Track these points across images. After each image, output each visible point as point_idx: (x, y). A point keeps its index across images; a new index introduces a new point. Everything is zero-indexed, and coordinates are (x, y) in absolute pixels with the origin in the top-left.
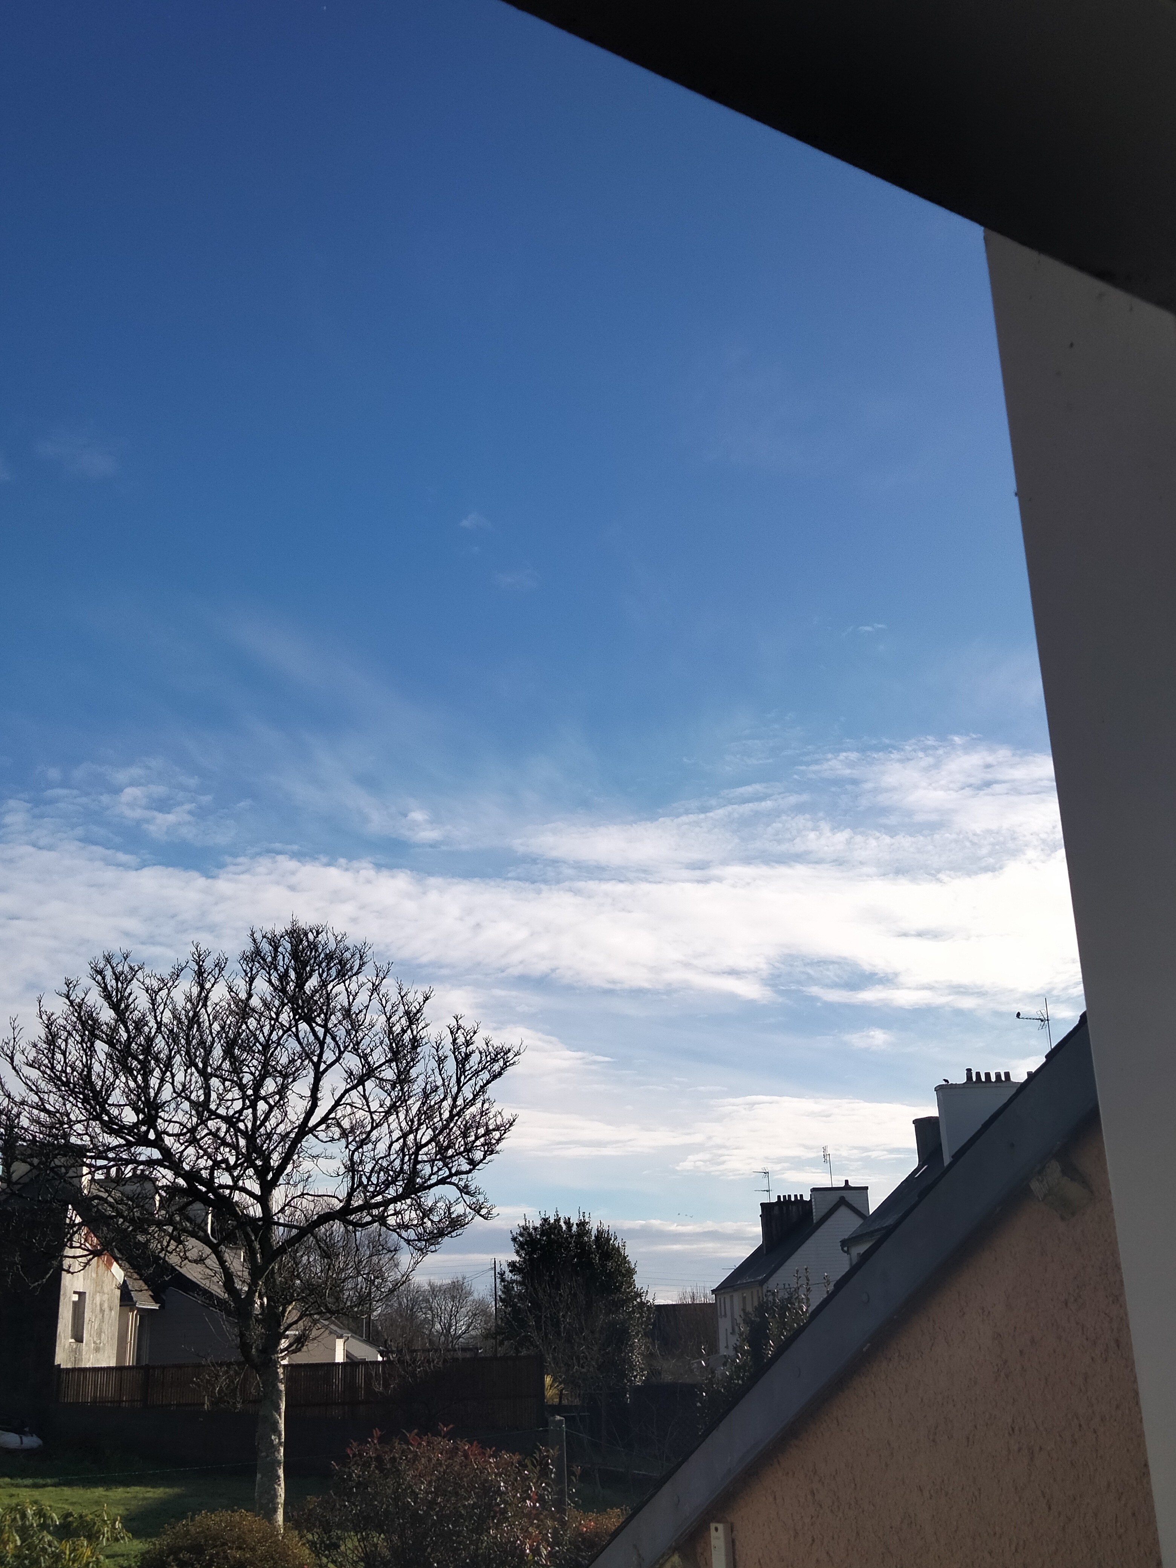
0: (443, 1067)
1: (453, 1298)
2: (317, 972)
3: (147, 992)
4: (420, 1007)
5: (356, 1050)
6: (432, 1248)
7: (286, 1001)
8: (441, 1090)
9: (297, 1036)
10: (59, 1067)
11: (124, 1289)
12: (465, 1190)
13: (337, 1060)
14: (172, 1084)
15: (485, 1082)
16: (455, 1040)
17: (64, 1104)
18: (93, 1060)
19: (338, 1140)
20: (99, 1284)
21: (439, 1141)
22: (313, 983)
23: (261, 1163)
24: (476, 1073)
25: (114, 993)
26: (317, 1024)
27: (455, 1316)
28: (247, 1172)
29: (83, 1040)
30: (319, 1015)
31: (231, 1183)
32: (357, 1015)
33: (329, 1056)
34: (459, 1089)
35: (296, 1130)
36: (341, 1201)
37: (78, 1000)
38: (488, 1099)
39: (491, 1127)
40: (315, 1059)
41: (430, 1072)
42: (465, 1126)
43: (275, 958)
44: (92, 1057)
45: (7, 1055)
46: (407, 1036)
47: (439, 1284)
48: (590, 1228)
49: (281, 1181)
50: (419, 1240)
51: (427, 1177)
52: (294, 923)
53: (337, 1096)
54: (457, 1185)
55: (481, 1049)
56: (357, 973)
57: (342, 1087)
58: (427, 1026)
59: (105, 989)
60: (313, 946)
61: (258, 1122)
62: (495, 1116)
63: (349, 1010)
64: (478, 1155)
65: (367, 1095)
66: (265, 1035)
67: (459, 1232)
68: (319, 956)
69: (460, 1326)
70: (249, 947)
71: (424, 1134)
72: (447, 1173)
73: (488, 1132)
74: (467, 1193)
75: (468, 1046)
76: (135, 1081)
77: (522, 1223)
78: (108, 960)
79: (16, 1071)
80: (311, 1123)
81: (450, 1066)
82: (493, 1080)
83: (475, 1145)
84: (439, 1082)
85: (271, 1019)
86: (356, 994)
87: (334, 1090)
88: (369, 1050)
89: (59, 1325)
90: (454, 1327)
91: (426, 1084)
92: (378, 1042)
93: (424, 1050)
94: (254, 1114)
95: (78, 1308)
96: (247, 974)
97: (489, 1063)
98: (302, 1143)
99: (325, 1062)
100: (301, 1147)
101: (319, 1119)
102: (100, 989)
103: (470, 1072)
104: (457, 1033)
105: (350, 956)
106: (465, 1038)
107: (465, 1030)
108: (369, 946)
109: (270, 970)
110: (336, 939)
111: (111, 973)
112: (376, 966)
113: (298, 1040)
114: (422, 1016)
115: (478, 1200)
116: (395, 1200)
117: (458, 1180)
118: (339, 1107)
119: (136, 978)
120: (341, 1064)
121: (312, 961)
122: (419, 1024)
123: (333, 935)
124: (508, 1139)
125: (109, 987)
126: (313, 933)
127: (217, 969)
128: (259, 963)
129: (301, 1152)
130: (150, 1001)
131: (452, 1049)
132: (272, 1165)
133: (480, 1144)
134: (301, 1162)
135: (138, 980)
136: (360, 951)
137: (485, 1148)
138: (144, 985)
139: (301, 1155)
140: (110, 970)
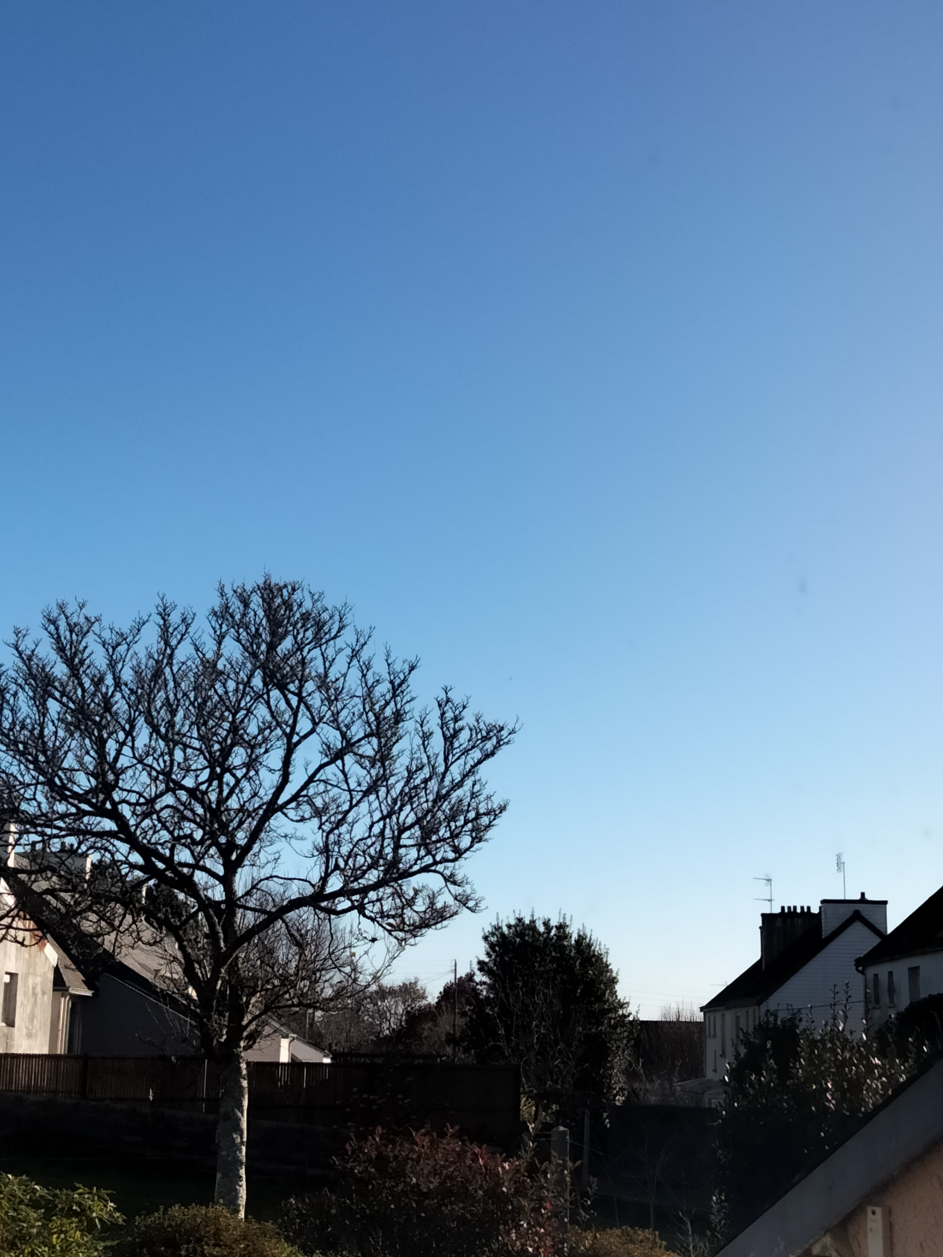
0: (428, 744)
2: (292, 633)
3: (104, 646)
4: (405, 677)
5: (333, 722)
6: (412, 941)
7: (258, 665)
8: (427, 769)
9: (268, 703)
11: (57, 973)
12: (450, 879)
13: (312, 731)
14: (133, 748)
15: (476, 761)
16: (443, 714)
18: (46, 719)
19: (310, 819)
20: (30, 965)
21: (423, 825)
22: (287, 644)
23: (225, 841)
24: (466, 752)
25: (68, 647)
26: (291, 692)
28: (210, 850)
29: (36, 697)
30: (292, 682)
31: (191, 860)
32: (334, 683)
34: (447, 769)
35: (264, 807)
36: (313, 886)
37: (28, 652)
38: (479, 780)
39: (482, 811)
40: (288, 730)
41: (416, 748)
42: (452, 810)
43: (245, 615)
44: (44, 716)
46: (388, 712)
49: (246, 862)
51: (409, 864)
52: (268, 577)
53: (311, 772)
54: (441, 874)
55: (471, 726)
56: (336, 637)
58: (412, 699)
59: (58, 639)
60: (287, 604)
62: (486, 800)
63: (325, 678)
64: (465, 841)
65: (346, 770)
67: (443, 924)
68: (293, 616)
70: (217, 603)
71: (408, 816)
72: (431, 861)
73: (478, 816)
74: (454, 883)
75: (456, 722)
77: (494, 923)
78: (62, 608)
80: (281, 800)
81: (437, 744)
82: (484, 760)
83: (464, 829)
84: (425, 760)
86: (333, 660)
87: (307, 765)
88: (347, 723)
91: (412, 760)
95: (10, 990)
96: (215, 632)
97: (479, 741)
98: (271, 821)
99: (298, 734)
100: (269, 826)
101: (290, 796)
102: (53, 640)
103: (458, 750)
104: (446, 706)
105: (328, 618)
106: (454, 713)
107: (453, 705)
108: (350, 607)
109: (239, 628)
110: (313, 598)
111: (65, 624)
112: (356, 629)
113: (269, 707)
114: (407, 687)
115: (464, 891)
116: (375, 887)
117: (443, 868)
118: (312, 785)
119: (93, 631)
120: (318, 734)
121: (285, 622)
122: (404, 697)
123: (310, 593)
124: (497, 825)
125: (62, 639)
126: (288, 590)
127: (184, 624)
128: (228, 620)
129: (270, 831)
130: (107, 657)
131: (440, 724)
132: (237, 843)
133: (468, 829)
134: (269, 841)
135: (94, 633)
136: (340, 613)
137: (472, 835)
138: (101, 639)
139: (270, 833)
140: (64, 620)
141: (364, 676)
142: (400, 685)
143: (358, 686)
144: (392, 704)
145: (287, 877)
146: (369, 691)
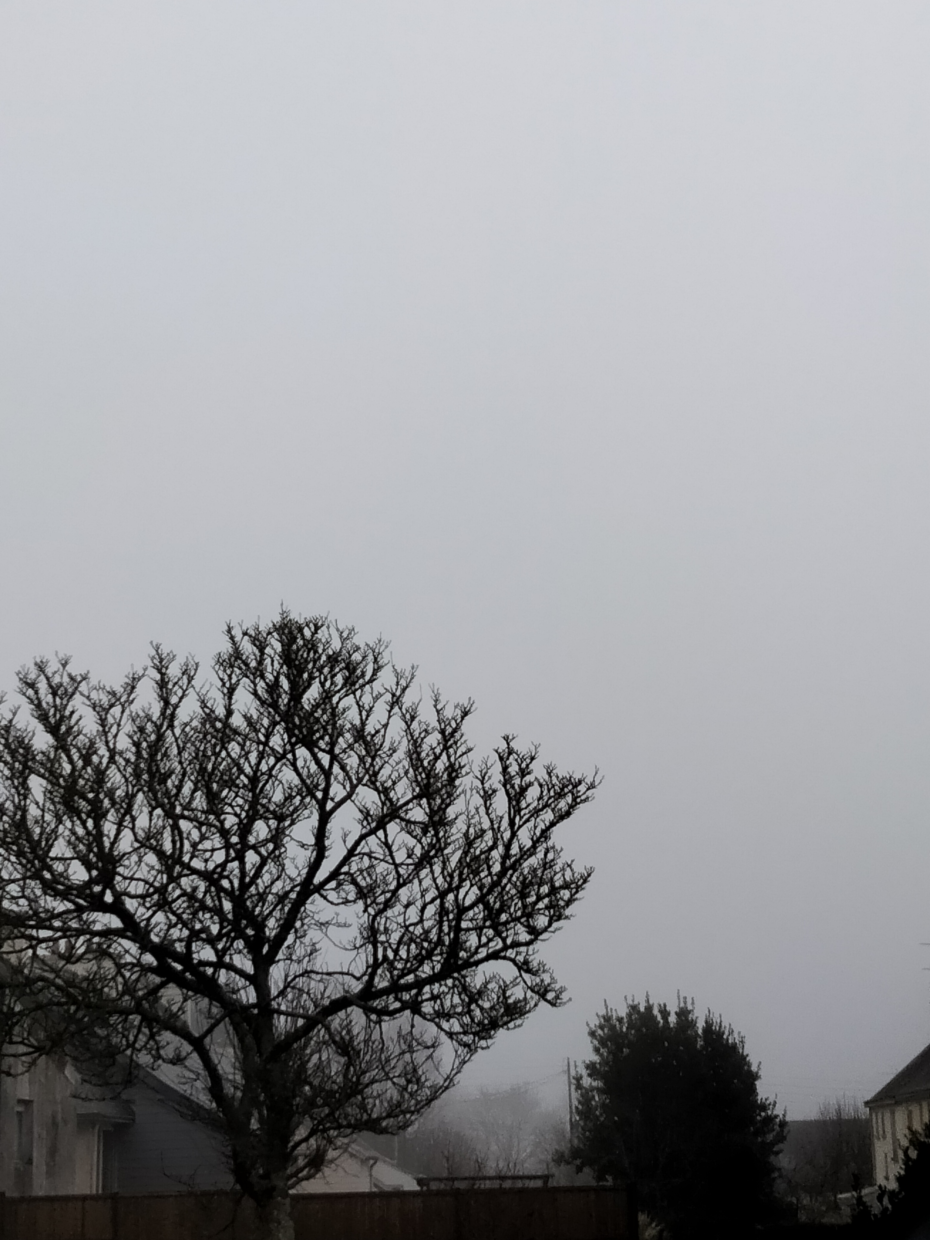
0: (490, 804)
2: (317, 680)
3: (94, 709)
4: (457, 724)
5: (373, 783)
6: (483, 1043)
7: (278, 719)
8: (489, 837)
9: (294, 764)
12: (524, 967)
13: (349, 796)
14: (133, 829)
15: (548, 824)
16: (505, 768)
18: (28, 801)
19: (355, 902)
20: (49, 1090)
21: (488, 903)
22: (313, 693)
23: (252, 933)
24: (536, 812)
25: (51, 711)
26: (321, 749)
28: (235, 944)
29: (13, 775)
30: (322, 738)
31: (213, 958)
32: (373, 736)
33: (337, 791)
34: (514, 834)
35: (298, 889)
36: (360, 981)
38: (553, 847)
39: (558, 884)
40: (319, 795)
41: (473, 811)
42: (523, 883)
43: (260, 662)
44: (25, 798)
46: (440, 766)
48: (695, 1018)
49: (280, 956)
50: (465, 1033)
51: (473, 950)
52: (284, 614)
53: (350, 844)
54: (513, 961)
55: (542, 781)
56: (371, 681)
57: (356, 831)
58: (470, 750)
59: (39, 706)
60: (311, 645)
61: (247, 880)
62: (563, 869)
63: (363, 731)
64: (541, 921)
65: (390, 842)
66: (253, 763)
67: (518, 1022)
68: (319, 658)
70: (226, 648)
71: (468, 893)
72: (500, 945)
73: (554, 891)
74: (529, 971)
75: (523, 776)
76: (84, 826)
77: (603, 1012)
78: (41, 668)
80: (317, 880)
81: (501, 803)
82: (558, 822)
83: (537, 907)
84: (486, 825)
85: (259, 742)
86: (371, 708)
87: (345, 836)
88: (390, 783)
90: (516, 1149)
91: (469, 827)
92: (402, 772)
93: (464, 782)
94: (242, 867)
95: (24, 1121)
96: (224, 684)
97: (553, 799)
98: (307, 906)
99: (332, 799)
100: (304, 911)
101: (327, 874)
102: (33, 707)
103: (527, 811)
104: (508, 759)
105: (361, 658)
106: (520, 765)
107: (518, 756)
108: (385, 644)
109: (255, 678)
110: (341, 636)
111: (46, 686)
112: (396, 670)
113: (296, 770)
114: (462, 736)
115: (542, 981)
116: (432, 980)
117: (515, 953)
118: (353, 859)
119: (80, 692)
120: (353, 801)
121: (310, 666)
122: (457, 748)
123: (338, 630)
124: (580, 899)
125: (44, 705)
126: (310, 628)
127: (185, 677)
128: (240, 668)
129: (306, 917)
130: (99, 721)
131: (502, 780)
132: (267, 933)
133: (543, 906)
134: (305, 931)
135: (82, 694)
136: (374, 652)
137: (550, 912)
138: (90, 700)
139: (306, 921)
140: (45, 681)
141: (409, 727)
142: (452, 735)
143: (402, 738)
144: (444, 757)
145: (325, 971)
146: (416, 744)
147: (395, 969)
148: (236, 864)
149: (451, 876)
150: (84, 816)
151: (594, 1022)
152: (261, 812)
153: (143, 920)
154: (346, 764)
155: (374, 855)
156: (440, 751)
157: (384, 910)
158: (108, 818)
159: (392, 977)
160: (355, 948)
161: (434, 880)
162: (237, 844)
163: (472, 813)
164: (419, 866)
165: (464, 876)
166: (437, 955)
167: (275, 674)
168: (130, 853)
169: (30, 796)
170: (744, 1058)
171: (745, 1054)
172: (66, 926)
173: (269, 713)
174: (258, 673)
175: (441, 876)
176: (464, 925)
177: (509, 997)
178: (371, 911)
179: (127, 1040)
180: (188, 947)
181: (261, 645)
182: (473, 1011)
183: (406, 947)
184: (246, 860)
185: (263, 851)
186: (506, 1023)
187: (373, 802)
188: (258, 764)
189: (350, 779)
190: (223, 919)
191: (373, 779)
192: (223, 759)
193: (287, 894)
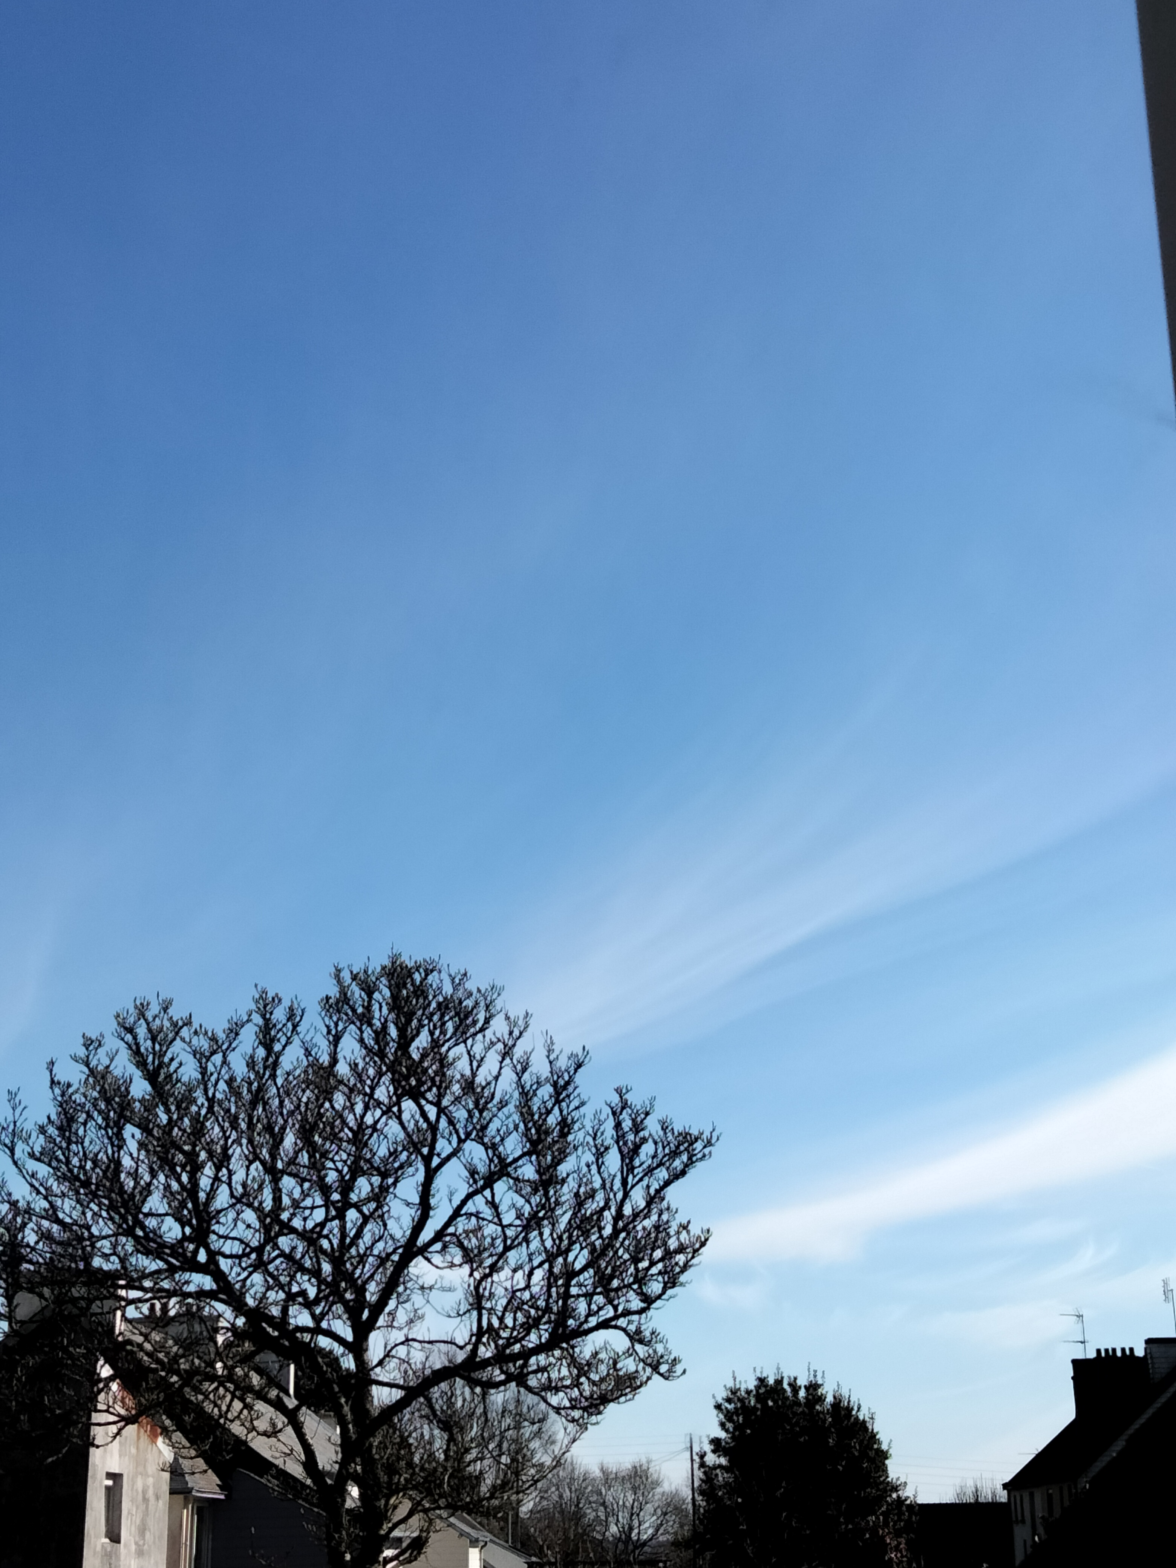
0: (603, 1162)
1: (635, 1489)
2: (426, 1028)
3: (195, 1056)
4: (570, 1077)
5: (481, 1138)
6: (594, 1419)
7: (384, 1069)
8: (600, 1197)
9: (399, 1118)
10: (75, 1161)
11: (175, 1471)
12: (636, 1337)
13: (454, 1153)
14: (229, 1185)
15: (662, 1183)
16: (618, 1124)
17: (84, 1213)
18: (122, 1153)
19: (460, 1265)
20: (139, 1462)
21: (599, 1267)
22: (423, 1040)
23: (353, 1297)
24: (650, 1171)
25: (150, 1058)
26: (428, 1102)
27: (638, 1515)
28: (334, 1308)
29: (107, 1126)
30: (430, 1089)
31: (312, 1325)
32: (483, 1088)
33: (443, 1147)
34: (626, 1195)
35: (400, 1251)
36: (463, 1350)
37: (100, 1068)
38: (668, 1207)
39: (672, 1248)
40: (425, 1151)
41: (585, 1169)
42: (636, 1246)
43: (368, 1008)
44: (120, 1148)
45: (6, 1145)
46: (552, 1120)
47: (614, 1471)
48: (824, 1392)
49: (381, 1322)
50: (573, 1408)
51: (582, 1319)
52: (394, 959)
53: (456, 1202)
54: (624, 1330)
55: (656, 1138)
56: (482, 1030)
57: (463, 1190)
58: (583, 1104)
59: (137, 1052)
60: (420, 991)
61: (348, 1240)
62: (678, 1233)
63: (473, 1082)
64: (655, 1287)
65: (497, 1200)
66: (358, 1116)
67: (630, 1396)
68: (429, 1004)
69: (646, 1528)
70: (333, 992)
71: (578, 1257)
72: (611, 1313)
73: (668, 1255)
74: (641, 1342)
75: (637, 1133)
76: (179, 1180)
77: (730, 1384)
78: (141, 1011)
79: (17, 1166)
80: (421, 1241)
81: (613, 1161)
82: (672, 1181)
83: (650, 1272)
84: (598, 1184)
85: (365, 1094)
86: (482, 1059)
87: (451, 1194)
88: (498, 1139)
89: (87, 1519)
90: (636, 1531)
91: (580, 1186)
92: (511, 1126)
93: (577, 1139)
94: (343, 1228)
95: (113, 1496)
96: (330, 1031)
97: (667, 1157)
98: (410, 1269)
99: (439, 1155)
100: (407, 1274)
101: (432, 1235)
102: (130, 1052)
103: (641, 1169)
104: (621, 1114)
105: (473, 1006)
106: (633, 1121)
107: (632, 1111)
108: (497, 991)
109: (362, 1025)
110: (453, 982)
111: (146, 1031)
112: (508, 1018)
113: (401, 1123)
114: (574, 1090)
115: (655, 1351)
116: (539, 1349)
117: (626, 1322)
118: (459, 1219)
119: (180, 1037)
120: (459, 1158)
121: (420, 1012)
122: (570, 1102)
123: (450, 976)
124: (697, 1265)
125: (142, 1050)
126: (420, 974)
127: (289, 1025)
128: (347, 1014)
129: (408, 1281)
130: (199, 1070)
131: (615, 1136)
132: (368, 1298)
133: (657, 1272)
134: (409, 1295)
135: (183, 1040)
136: (486, 999)
137: (664, 1278)
138: (191, 1047)
139: (409, 1285)
140: (144, 1025)
141: (520, 1079)
142: (565, 1087)
143: (513, 1090)
144: (556, 1110)
145: (427, 1339)
146: (526, 1096)
147: (500, 1337)
148: (336, 1222)
149: (560, 1238)
150: (178, 1169)
151: (721, 1395)
152: (365, 1168)
153: (237, 1282)
154: (455, 1117)
155: (481, 1215)
156: (551, 1105)
157: (490, 1275)
158: (205, 1172)
159: (497, 1346)
160: (459, 1315)
161: (543, 1241)
162: (338, 1201)
163: (583, 1172)
164: (527, 1228)
165: (574, 1239)
166: (545, 1323)
167: (383, 1020)
168: (227, 1208)
169: (125, 1147)
170: (873, 1436)
171: (875, 1431)
172: (157, 1286)
173: (375, 1062)
174: (365, 1019)
175: (550, 1238)
176: (574, 1291)
177: (621, 1369)
178: (477, 1275)
179: (220, 1410)
180: (285, 1311)
181: (369, 990)
182: (582, 1384)
183: (512, 1315)
184: (347, 1219)
185: (365, 1210)
186: (618, 1398)
187: (480, 1159)
188: (363, 1116)
189: (457, 1132)
190: (321, 1281)
191: (481, 1134)
192: (327, 1110)
193: (389, 1255)
